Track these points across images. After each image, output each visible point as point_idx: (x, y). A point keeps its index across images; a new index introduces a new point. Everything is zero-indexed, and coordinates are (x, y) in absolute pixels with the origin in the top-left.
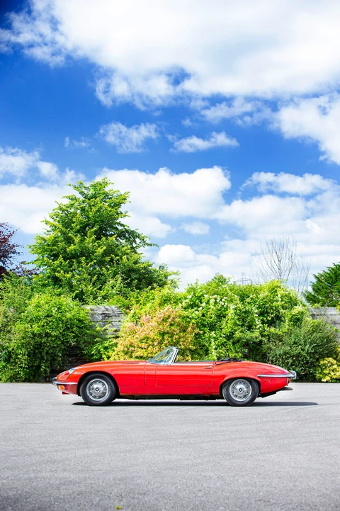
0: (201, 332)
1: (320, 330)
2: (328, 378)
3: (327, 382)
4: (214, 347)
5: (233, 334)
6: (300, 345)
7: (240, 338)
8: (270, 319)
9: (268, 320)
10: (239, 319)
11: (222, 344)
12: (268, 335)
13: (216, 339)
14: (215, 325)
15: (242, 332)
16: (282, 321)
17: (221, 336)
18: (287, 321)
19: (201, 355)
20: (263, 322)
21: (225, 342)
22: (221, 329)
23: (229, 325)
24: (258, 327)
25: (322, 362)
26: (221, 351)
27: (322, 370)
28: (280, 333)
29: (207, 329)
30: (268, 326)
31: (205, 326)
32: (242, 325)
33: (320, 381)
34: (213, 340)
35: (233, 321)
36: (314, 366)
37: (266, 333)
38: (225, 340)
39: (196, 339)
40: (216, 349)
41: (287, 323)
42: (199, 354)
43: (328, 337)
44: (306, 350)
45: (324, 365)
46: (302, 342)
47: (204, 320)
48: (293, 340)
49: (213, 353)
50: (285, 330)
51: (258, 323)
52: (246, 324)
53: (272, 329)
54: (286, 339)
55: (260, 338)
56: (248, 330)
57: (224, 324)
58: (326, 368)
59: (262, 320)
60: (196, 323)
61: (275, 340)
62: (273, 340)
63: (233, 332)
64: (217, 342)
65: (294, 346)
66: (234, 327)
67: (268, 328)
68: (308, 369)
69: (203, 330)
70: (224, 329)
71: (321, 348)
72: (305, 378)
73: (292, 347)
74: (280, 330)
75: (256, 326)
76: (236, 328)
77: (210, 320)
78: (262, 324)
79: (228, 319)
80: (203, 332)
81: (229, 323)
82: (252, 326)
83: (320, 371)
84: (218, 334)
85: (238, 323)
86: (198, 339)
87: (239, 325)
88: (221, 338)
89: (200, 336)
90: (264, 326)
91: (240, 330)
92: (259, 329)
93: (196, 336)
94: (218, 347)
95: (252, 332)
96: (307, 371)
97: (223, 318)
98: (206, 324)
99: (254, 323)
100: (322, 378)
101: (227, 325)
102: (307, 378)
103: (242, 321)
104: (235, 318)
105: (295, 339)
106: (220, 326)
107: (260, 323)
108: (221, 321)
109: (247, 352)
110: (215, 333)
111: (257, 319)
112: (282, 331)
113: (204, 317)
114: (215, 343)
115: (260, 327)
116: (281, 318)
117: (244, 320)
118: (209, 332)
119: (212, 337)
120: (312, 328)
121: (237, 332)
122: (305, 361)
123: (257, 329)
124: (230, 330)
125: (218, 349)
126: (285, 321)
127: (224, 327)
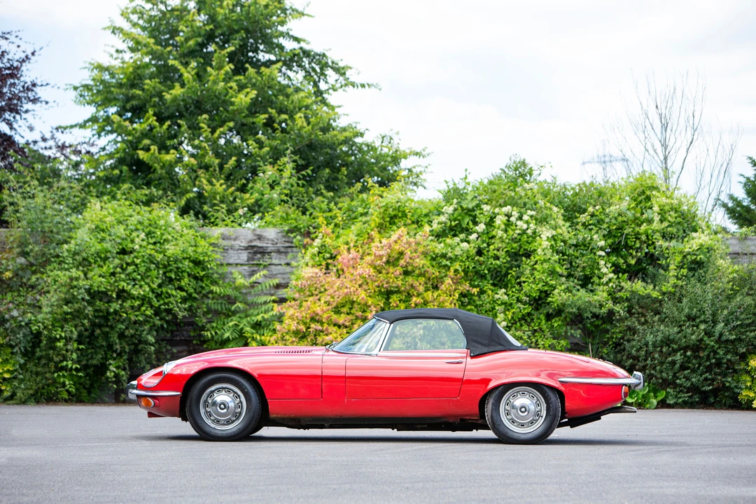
0: (475, 291)
5: (547, 294)
6: (703, 322)
7: (564, 305)
8: (632, 262)
9: (629, 265)
10: (560, 263)
11: (522, 318)
12: (628, 300)
13: (507, 306)
14: (507, 274)
15: (568, 290)
16: (660, 266)
17: (519, 300)
18: (672, 267)
20: (617, 269)
21: (529, 314)
22: (519, 284)
23: (537, 275)
24: (605, 280)
28: (655, 294)
29: (487, 286)
30: (629, 279)
31: (483, 277)
32: (569, 276)
33: (748, 407)
34: (500, 309)
35: (546, 266)
36: (735, 371)
37: (623, 294)
38: (528, 309)
39: (463, 305)
41: (672, 273)
44: (717, 334)
46: (707, 316)
47: (481, 264)
48: (686, 311)
50: (667, 287)
51: (604, 270)
52: (578, 273)
53: (638, 286)
54: (668, 308)
55: (610, 305)
56: (583, 286)
57: (527, 272)
59: (614, 265)
60: (463, 271)
61: (644, 311)
62: (640, 310)
63: (546, 292)
64: (511, 313)
65: (687, 324)
66: (548, 279)
67: (629, 283)
68: (719, 377)
69: (478, 286)
70: (526, 284)
71: (751, 331)
72: (715, 399)
73: (684, 328)
74: (657, 288)
75: (600, 278)
76: (554, 282)
77: (494, 262)
78: (615, 274)
79: (537, 262)
80: (478, 289)
81: (539, 271)
82: (591, 278)
83: (749, 384)
84: (513, 296)
85: (558, 270)
86: (467, 306)
87: (561, 276)
88: (519, 305)
89: (471, 299)
90: (618, 278)
91: (563, 287)
92: (607, 284)
93: (462, 299)
94: (512, 324)
95: (592, 291)
96: (718, 383)
97: (524, 259)
98: (486, 272)
99: (596, 272)
100: (753, 400)
101: (532, 274)
102: (718, 399)
103: (569, 266)
104: (553, 258)
105: (690, 308)
106: (518, 277)
107: (611, 270)
108: (519, 266)
109: (579, 336)
110: (505, 294)
111: (602, 262)
112: (660, 291)
113: (481, 256)
114: (506, 315)
115: (610, 280)
116: (659, 260)
117: (574, 264)
118: (492, 291)
119: (499, 302)
120: (731, 284)
121: (556, 292)
122: (714, 361)
123: (604, 285)
124: (540, 286)
125: (513, 329)
126: (668, 266)
127: (527, 280)
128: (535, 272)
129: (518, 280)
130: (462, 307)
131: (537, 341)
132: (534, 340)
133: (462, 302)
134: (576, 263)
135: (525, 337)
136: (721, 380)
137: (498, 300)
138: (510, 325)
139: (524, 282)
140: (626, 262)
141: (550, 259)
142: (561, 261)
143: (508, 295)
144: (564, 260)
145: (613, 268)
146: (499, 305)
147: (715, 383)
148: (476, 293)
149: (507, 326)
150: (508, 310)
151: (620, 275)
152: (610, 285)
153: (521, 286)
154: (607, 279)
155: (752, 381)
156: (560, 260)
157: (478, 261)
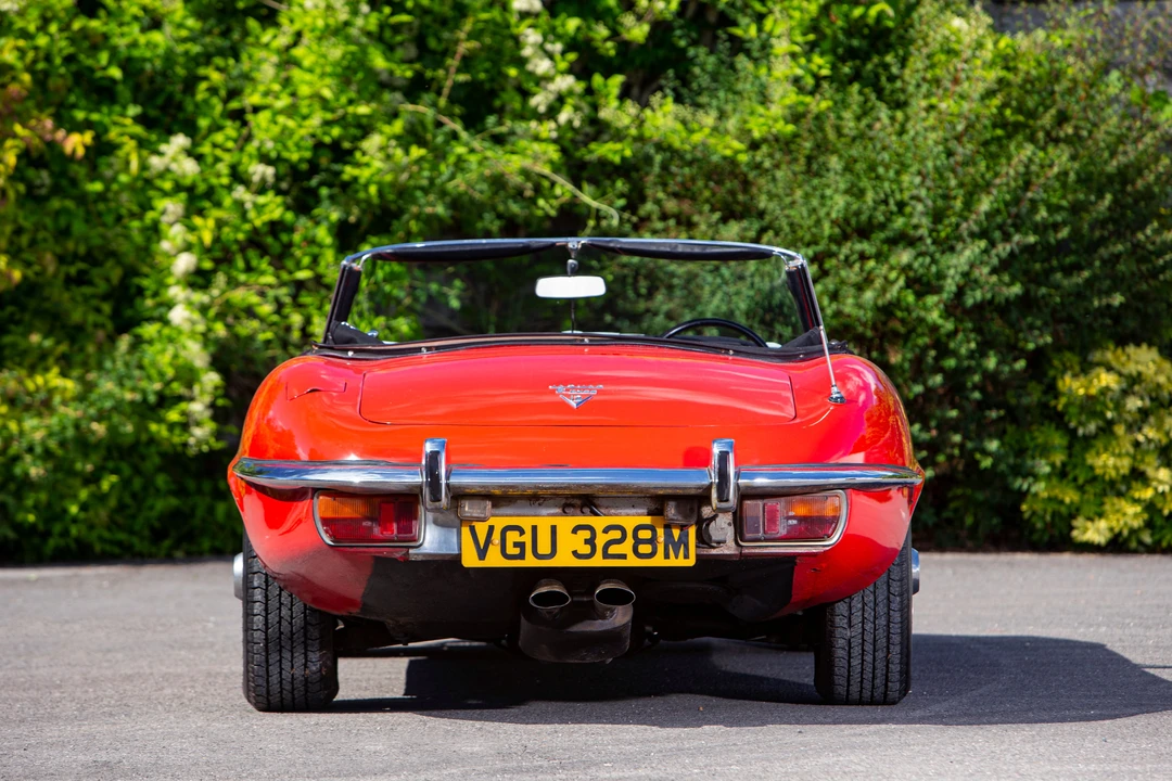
0: (76, 143)
1: (1062, 118)
2: (1127, 514)
3: (1117, 545)
4: (184, 263)
5: (341, 153)
6: (904, 239)
7: (404, 193)
8: (638, 32)
9: (624, 46)
10: (383, 38)
11: (255, 242)
12: (626, 169)
13: (197, 199)
14: (191, 83)
15: (414, 135)
16: (738, 46)
17: (238, 176)
18: (781, 47)
19: (75, 334)
20: (587, 62)
21: (275, 227)
22: (239, 116)
23: (305, 83)
24: (540, 101)
25: (1074, 386)
26: (239, 296)
27: (1079, 445)
28: (729, 146)
29: (124, 125)
30: (624, 95)
31: (104, 93)
32: (416, 88)
33: (1056, 538)
34: (171, 207)
35: (336, 52)
36: (1013, 416)
37: (609, 150)
38: (274, 208)
39: (32, 197)
40: (199, 279)
41: (782, 69)
42: (56, 323)
43: (1124, 177)
44: (950, 286)
45: (1091, 405)
46: (919, 217)
47: (98, 43)
48: (840, 201)
49: (178, 315)
50: (769, 120)
51: (542, 66)
52: (452, 76)
53: (663, 117)
54: (777, 194)
55: (564, 188)
56: (473, 122)
57: (267, 72)
58: (1107, 429)
59: (572, 45)
60: (30, 69)
61: (686, 206)
62: (671, 205)
63: (335, 146)
64: (211, 223)
65: (845, 250)
66: (343, 100)
67: (631, 108)
68: (957, 438)
69: (87, 125)
70: (264, 117)
71: (1069, 271)
72: (938, 514)
73: (830, 264)
74: (732, 124)
75: (526, 94)
76: (363, 110)
77: (142, 39)
78: (579, 78)
79: (299, 35)
80: (88, 137)
81: (310, 71)
82: (493, 94)
83: (1059, 458)
84: (217, 160)
85: (379, 61)
86: (46, 198)
87: (386, 85)
88: (240, 192)
89: (63, 173)
90: (589, 91)
91: (398, 126)
92: (552, 112)
93: (31, 173)
94: (217, 262)
95: (499, 140)
96: (950, 457)
97: (252, 23)
98: (116, 73)
99: (513, 72)
100: (1073, 516)
101: (286, 82)
102: (947, 514)
103: (412, 52)
104: (359, 22)
105: (856, 192)
106: (234, 94)
107: (563, 65)
108: (235, 53)
109: (455, 304)
110: (190, 153)
111: (532, 37)
112: (744, 133)
113: (92, 15)
114: (192, 229)
115: (561, 99)
116: (735, 24)
117: (432, 43)
118: (142, 143)
119: (167, 185)
120: (996, 101)
121: (373, 142)
122: (938, 379)
123: (540, 118)
124: (315, 121)
125: (221, 279)
126: (766, 47)
127: (269, 100)
128: (296, 73)
129: (234, 105)
130: (30, 205)
131: (308, 321)
132: (296, 319)
133: (30, 187)
134: (439, 40)
135: (266, 309)
136: (962, 446)
137: (162, 175)
138: (208, 265)
139: (256, 110)
140: (615, 34)
141: (347, 24)
142: (388, 34)
143: (199, 158)
144: (397, 28)
145: (572, 56)
146: (165, 194)
147: (941, 458)
148: (81, 152)
149: (199, 272)
150: (201, 213)
151: (597, 79)
152: (563, 117)
153: (245, 123)
154: (552, 97)
155: (1070, 447)
156: (382, 26)
157: (84, 33)
